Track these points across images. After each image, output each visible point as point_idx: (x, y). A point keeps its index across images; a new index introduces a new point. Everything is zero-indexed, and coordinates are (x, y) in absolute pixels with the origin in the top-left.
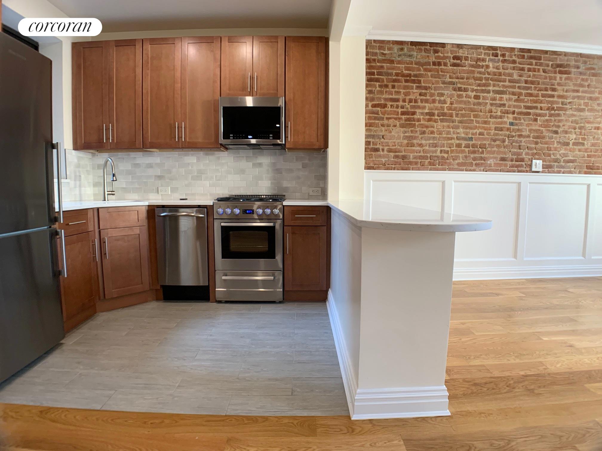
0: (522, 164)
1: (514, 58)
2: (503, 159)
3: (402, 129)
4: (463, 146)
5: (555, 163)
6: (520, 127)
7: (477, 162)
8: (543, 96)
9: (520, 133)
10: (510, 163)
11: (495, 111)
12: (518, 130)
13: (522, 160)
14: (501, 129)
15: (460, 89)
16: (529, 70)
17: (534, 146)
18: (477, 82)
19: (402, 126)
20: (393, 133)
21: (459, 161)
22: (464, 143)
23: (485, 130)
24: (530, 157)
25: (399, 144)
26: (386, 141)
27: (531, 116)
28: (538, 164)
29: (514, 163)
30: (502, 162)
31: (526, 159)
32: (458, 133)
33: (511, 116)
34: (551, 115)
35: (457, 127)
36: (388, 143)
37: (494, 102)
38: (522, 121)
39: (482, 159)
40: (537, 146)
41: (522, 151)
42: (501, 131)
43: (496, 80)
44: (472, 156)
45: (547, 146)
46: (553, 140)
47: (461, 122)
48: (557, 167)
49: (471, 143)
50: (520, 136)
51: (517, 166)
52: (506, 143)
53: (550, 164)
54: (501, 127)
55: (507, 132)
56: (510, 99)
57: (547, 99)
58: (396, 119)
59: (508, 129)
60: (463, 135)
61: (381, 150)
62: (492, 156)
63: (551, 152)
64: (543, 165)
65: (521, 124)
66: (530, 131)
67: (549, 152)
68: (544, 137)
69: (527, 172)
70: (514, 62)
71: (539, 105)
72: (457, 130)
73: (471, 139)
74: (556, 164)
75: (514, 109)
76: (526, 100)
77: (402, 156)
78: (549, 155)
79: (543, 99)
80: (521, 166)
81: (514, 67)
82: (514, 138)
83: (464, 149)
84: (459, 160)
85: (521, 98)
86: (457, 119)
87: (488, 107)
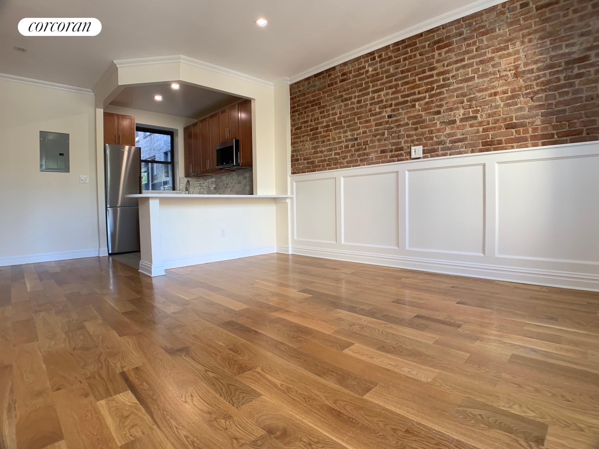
0: (401, 153)
1: (390, 54)
2: (383, 152)
3: (311, 142)
4: (350, 146)
5: (438, 146)
6: (398, 118)
7: (361, 158)
8: (420, 79)
9: (398, 123)
10: (390, 154)
11: (374, 109)
12: (396, 121)
13: (401, 149)
14: (380, 124)
15: (346, 100)
16: (405, 59)
17: (413, 132)
18: (358, 88)
19: (311, 140)
20: (306, 146)
21: (347, 160)
22: (350, 144)
23: (367, 128)
24: (409, 145)
25: (310, 153)
26: (302, 152)
27: (409, 104)
28: (417, 151)
29: (393, 153)
30: (382, 154)
31: (405, 148)
32: (347, 136)
33: (389, 109)
34: (431, 96)
35: (345, 132)
36: (303, 154)
37: (373, 101)
38: (401, 111)
39: (364, 154)
40: (417, 132)
41: (400, 140)
42: (380, 126)
43: (374, 81)
44: (357, 153)
45: (427, 129)
46: (434, 122)
47: (348, 126)
48: (443, 149)
49: (356, 142)
50: (398, 126)
51: (397, 156)
52: (386, 135)
53: (433, 147)
54: (381, 122)
55: (386, 126)
56: (387, 94)
57: (425, 81)
58: (307, 135)
59: (387, 122)
60: (350, 137)
61: (300, 160)
62: (373, 150)
63: (434, 135)
64: (423, 150)
65: (400, 114)
66: (409, 118)
67: (431, 135)
68: (423, 121)
69: (407, 159)
70: (390, 58)
71: (416, 90)
72: (346, 134)
73: (356, 139)
74: (440, 147)
75: (391, 102)
76: (403, 89)
77: (311, 161)
78: (432, 138)
79: (421, 82)
80: (401, 155)
81: (390, 63)
82: (393, 130)
83: (351, 148)
84: (347, 158)
85: (399, 88)
86: (346, 125)
87: (369, 107)
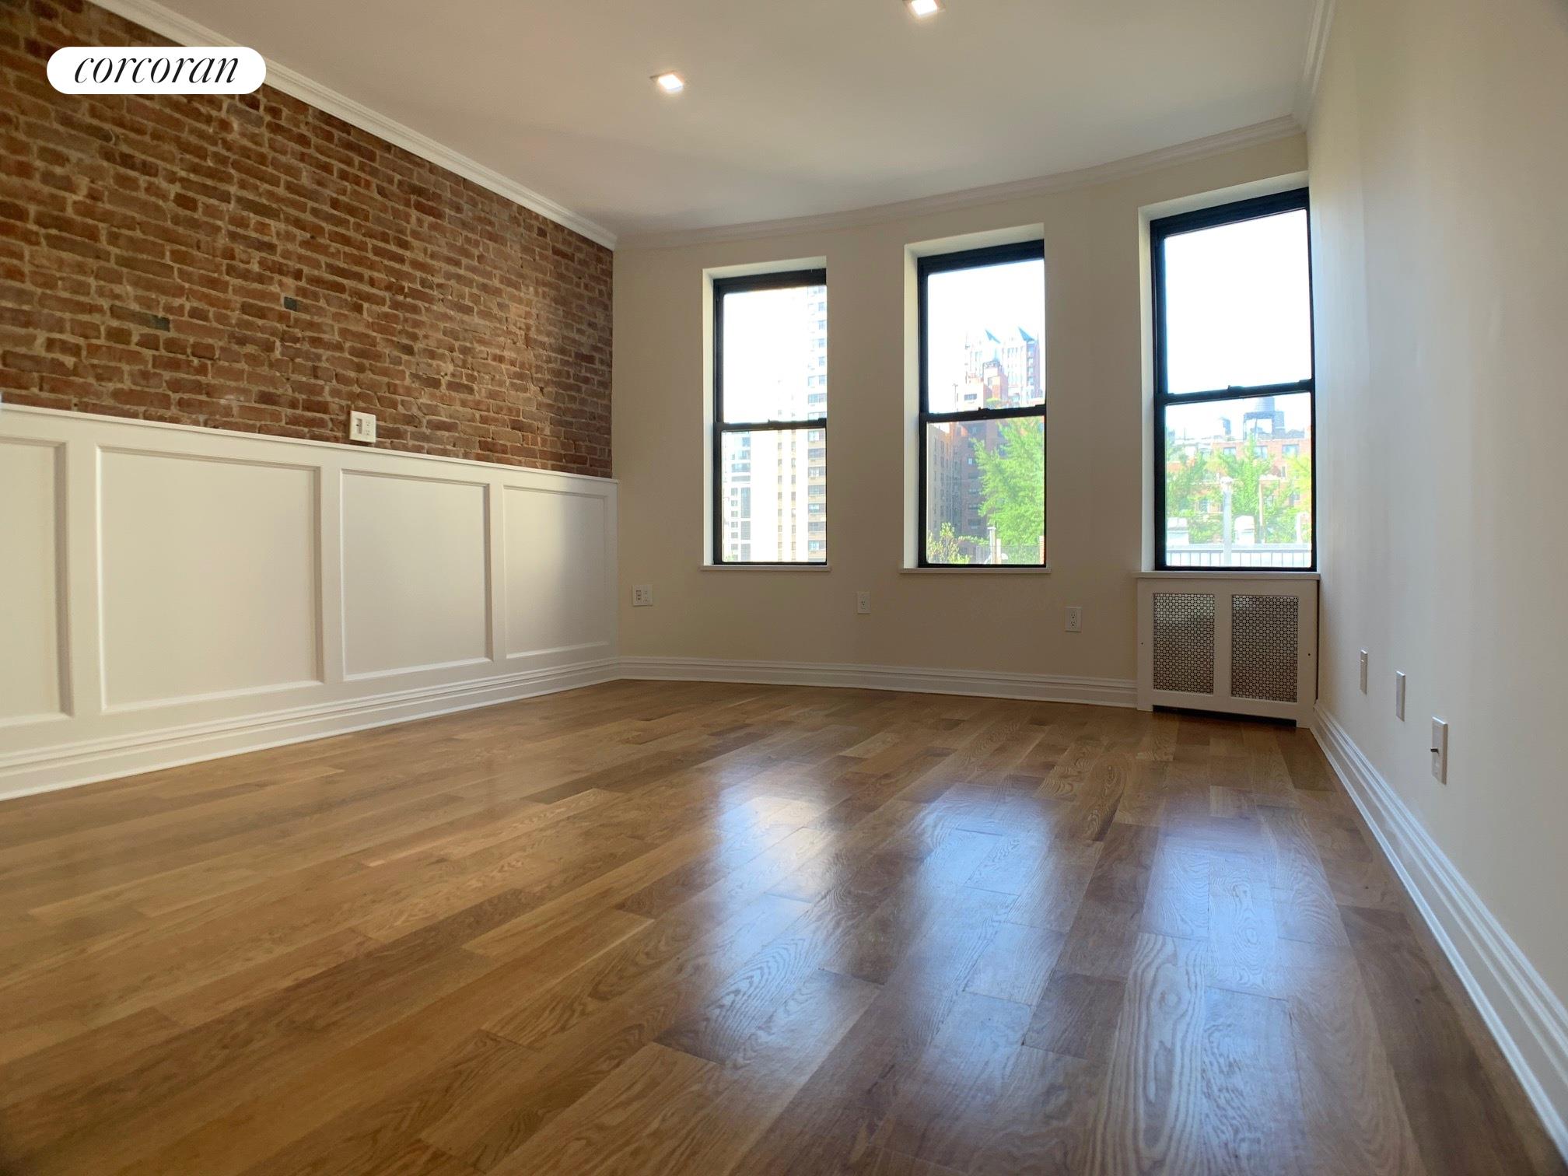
0: (322, 420)
1: (303, 130)
2: (267, 398)
4: (135, 338)
5: (406, 427)
6: (316, 319)
7: (186, 396)
8: (377, 251)
9: (315, 335)
10: (289, 411)
11: (244, 257)
12: (311, 325)
13: (323, 408)
14: (262, 313)
15: (127, 161)
16: (344, 175)
17: (352, 374)
18: (188, 156)
21: (119, 386)
22: (137, 331)
23: (212, 305)
24: (344, 403)
27: (345, 296)
28: (364, 425)
29: (299, 412)
30: (263, 406)
31: (334, 407)
32: (117, 297)
33: (289, 281)
34: (396, 305)
35: (117, 279)
37: (240, 231)
38: (322, 303)
39: (198, 387)
40: (362, 376)
41: (321, 382)
42: (260, 318)
43: (248, 171)
44: (167, 375)
45: (386, 380)
46: (401, 368)
47: (124, 262)
48: (415, 436)
49: (163, 335)
50: (316, 342)
51: (311, 423)
52: (277, 353)
53: (396, 426)
54: (262, 309)
55: (278, 325)
56: (289, 237)
57: (386, 262)
59: (282, 318)
60: (135, 307)
62: (233, 384)
63: (399, 398)
64: (378, 427)
65: (320, 311)
66: (344, 332)
67: (393, 396)
68: (378, 357)
69: (336, 440)
70: (303, 140)
71: (367, 273)
72: (113, 286)
73: (164, 323)
74: (410, 429)
75: (298, 266)
76: (332, 250)
78: (394, 405)
79: (377, 259)
80: (321, 424)
81: (303, 154)
82: (298, 345)
83: (138, 348)
84: (121, 381)
85: (321, 241)
86: (114, 251)
87: (222, 241)
